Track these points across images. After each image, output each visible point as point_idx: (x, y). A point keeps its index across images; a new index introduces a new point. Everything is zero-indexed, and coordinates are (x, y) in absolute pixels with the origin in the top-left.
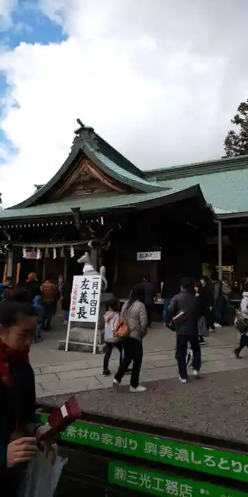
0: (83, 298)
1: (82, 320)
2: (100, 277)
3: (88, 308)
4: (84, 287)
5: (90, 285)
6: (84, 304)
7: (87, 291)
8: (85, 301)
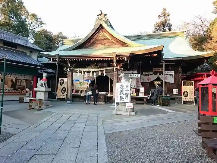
0: (122, 92)
1: (122, 101)
2: (129, 83)
3: (124, 96)
4: (121, 88)
5: (125, 87)
6: (122, 95)
7: (123, 89)
8: (123, 94)
